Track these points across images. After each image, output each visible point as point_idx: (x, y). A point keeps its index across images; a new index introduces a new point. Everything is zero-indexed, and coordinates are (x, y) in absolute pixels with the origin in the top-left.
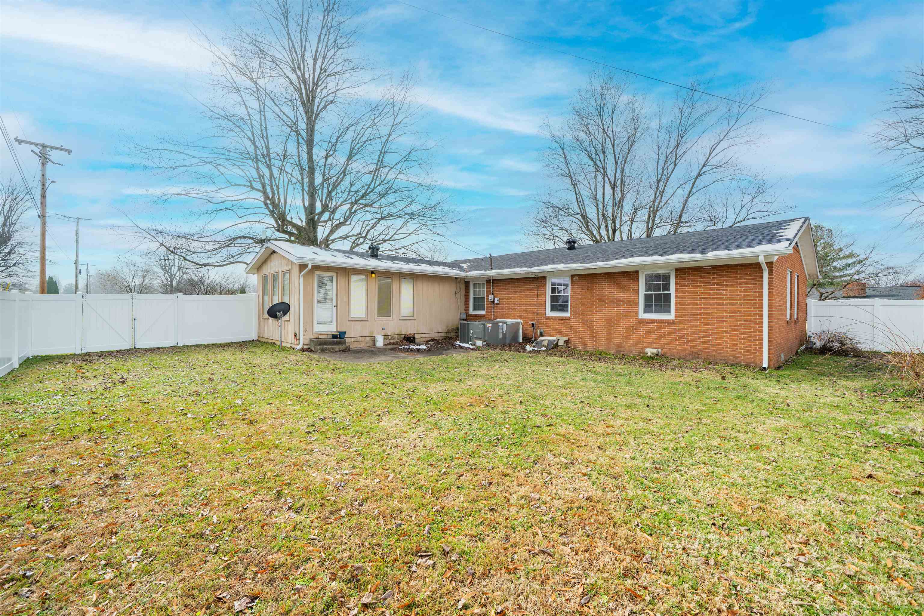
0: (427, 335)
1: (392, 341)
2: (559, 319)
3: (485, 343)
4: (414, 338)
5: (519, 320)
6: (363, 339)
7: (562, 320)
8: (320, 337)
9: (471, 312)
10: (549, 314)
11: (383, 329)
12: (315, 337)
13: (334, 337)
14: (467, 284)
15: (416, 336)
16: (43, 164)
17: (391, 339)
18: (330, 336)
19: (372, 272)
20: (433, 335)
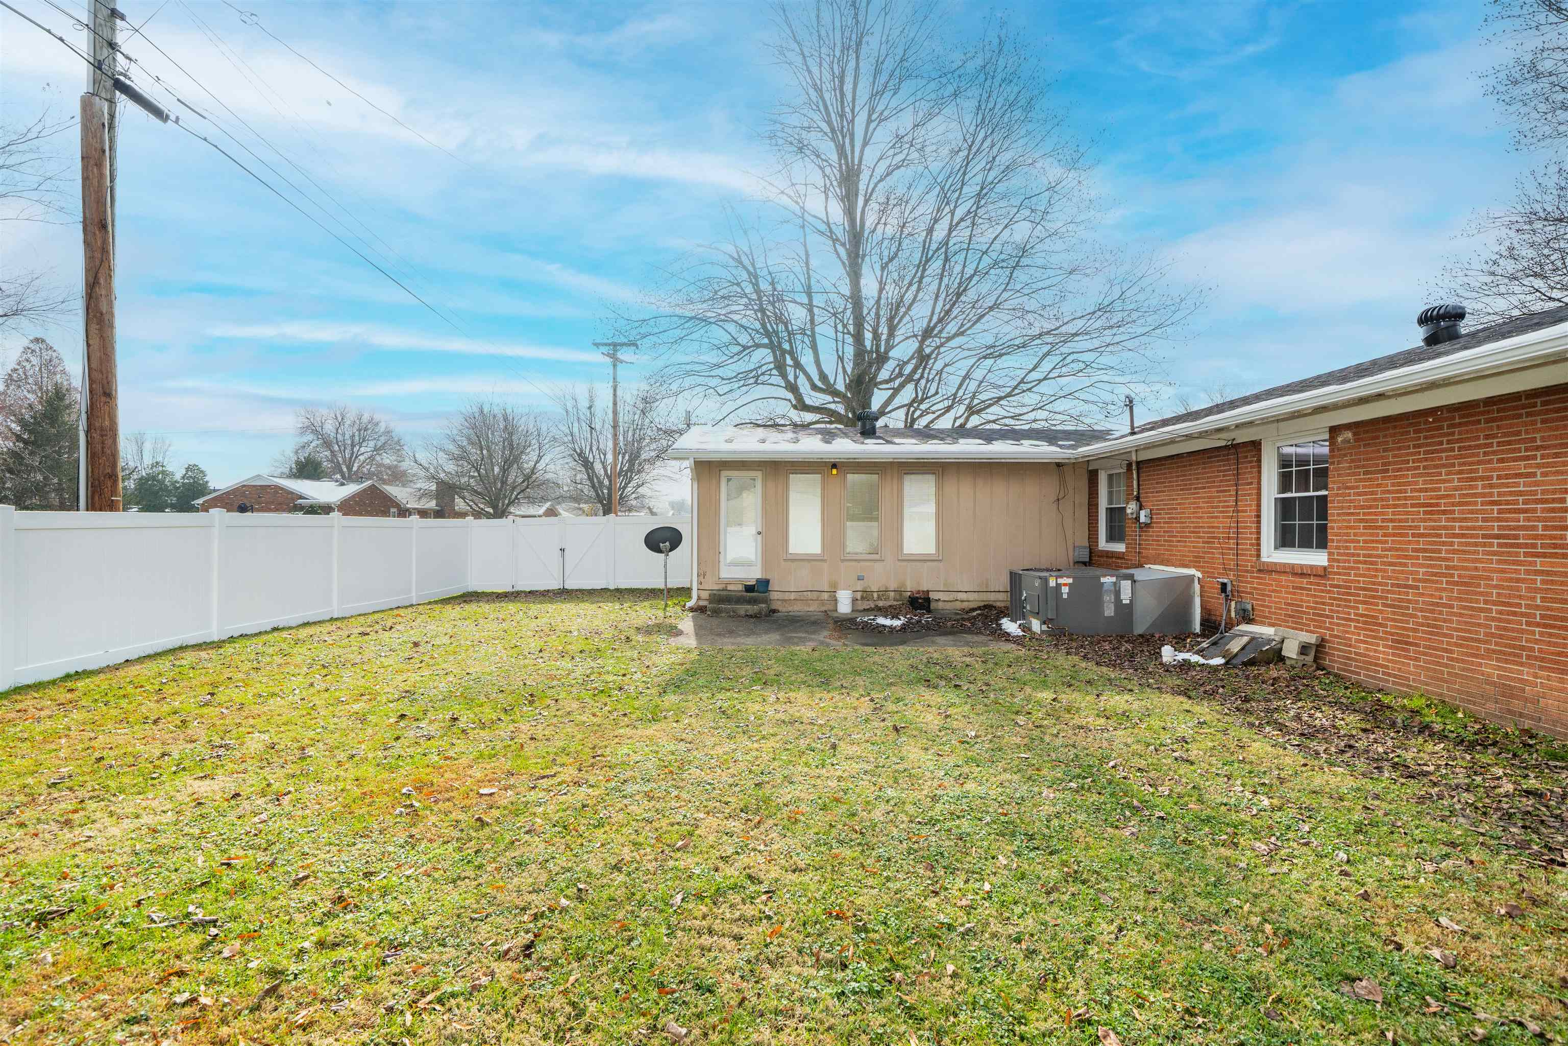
0: (971, 596)
1: (881, 604)
2: (1295, 574)
3: (1045, 627)
4: (928, 600)
5: (1192, 571)
6: (815, 595)
7: (1303, 575)
8: (730, 587)
9: (1103, 544)
10: (1271, 554)
11: (860, 578)
12: (720, 587)
13: (749, 589)
14: (1093, 477)
15: (932, 596)
16: (615, 366)
17: (879, 598)
18: (740, 587)
19: (834, 466)
20: (992, 597)
